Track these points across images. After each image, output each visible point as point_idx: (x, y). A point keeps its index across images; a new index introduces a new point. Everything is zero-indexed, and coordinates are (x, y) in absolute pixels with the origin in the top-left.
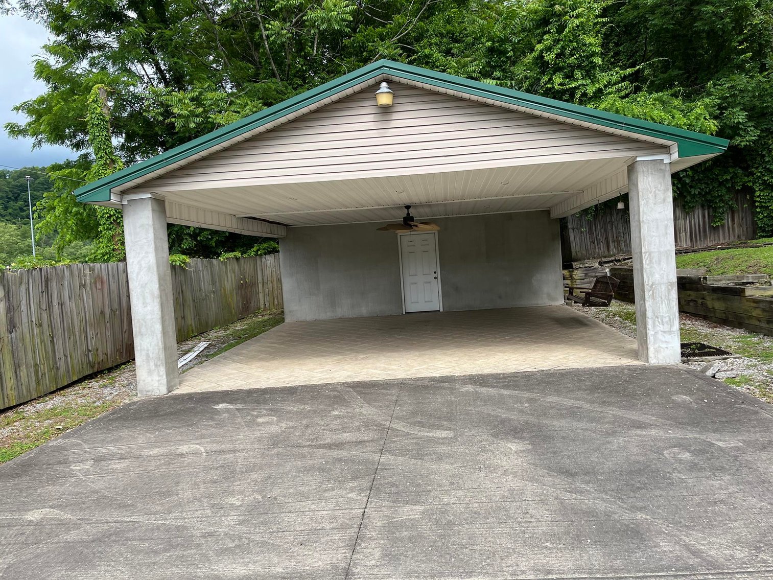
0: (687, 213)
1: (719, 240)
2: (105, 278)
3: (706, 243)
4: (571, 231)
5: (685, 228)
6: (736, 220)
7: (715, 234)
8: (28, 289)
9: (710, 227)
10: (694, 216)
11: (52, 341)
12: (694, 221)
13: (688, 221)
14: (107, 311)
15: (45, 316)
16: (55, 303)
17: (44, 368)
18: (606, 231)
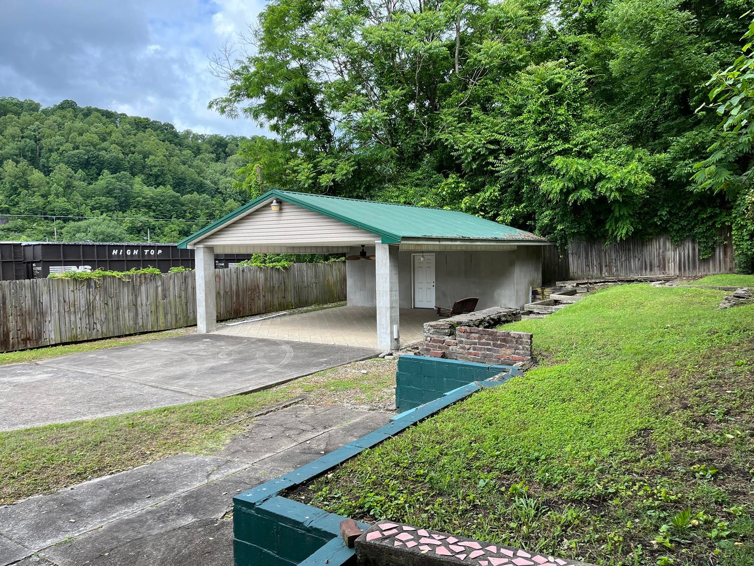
0: (678, 246)
1: (709, 271)
2: (222, 276)
3: (695, 273)
4: (570, 255)
5: (674, 259)
6: (728, 254)
7: (704, 265)
8: (174, 282)
9: (699, 259)
10: (684, 249)
11: (186, 305)
12: (684, 253)
13: (678, 253)
14: (222, 292)
15: (183, 293)
16: (190, 287)
17: (180, 316)
18: (600, 257)
